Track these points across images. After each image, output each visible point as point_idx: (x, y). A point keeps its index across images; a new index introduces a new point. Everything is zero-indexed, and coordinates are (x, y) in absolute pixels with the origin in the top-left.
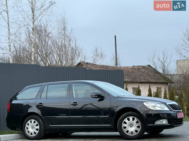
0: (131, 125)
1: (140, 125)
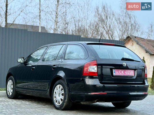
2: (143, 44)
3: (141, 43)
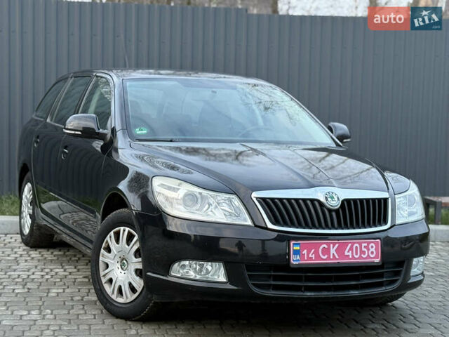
0: (123, 262)
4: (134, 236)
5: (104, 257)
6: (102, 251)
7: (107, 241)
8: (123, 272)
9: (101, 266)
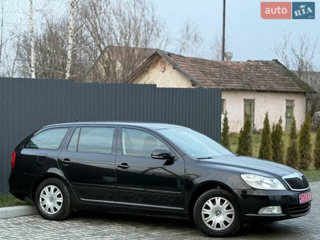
0: (218, 213)
1: (233, 213)
2: (186, 68)
3: (182, 67)
4: (225, 201)
5: (205, 211)
6: (203, 209)
7: (206, 204)
8: (218, 217)
9: (203, 216)
